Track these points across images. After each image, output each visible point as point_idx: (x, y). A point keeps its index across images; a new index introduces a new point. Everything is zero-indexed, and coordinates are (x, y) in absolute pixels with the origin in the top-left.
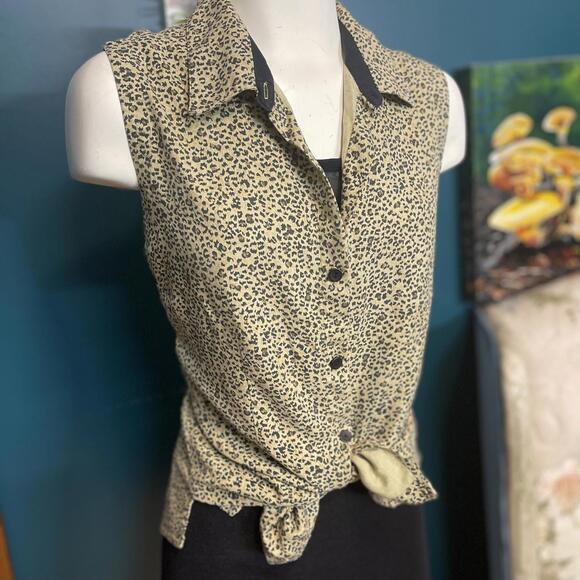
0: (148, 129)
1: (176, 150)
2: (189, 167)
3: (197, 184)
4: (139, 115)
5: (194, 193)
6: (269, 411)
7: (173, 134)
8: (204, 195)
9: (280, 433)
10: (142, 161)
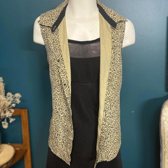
0: (45, 33)
1: (49, 38)
2: (51, 42)
3: (52, 45)
4: (43, 30)
5: (51, 47)
6: (58, 100)
7: (49, 34)
8: (53, 47)
9: (60, 105)
10: (44, 39)
